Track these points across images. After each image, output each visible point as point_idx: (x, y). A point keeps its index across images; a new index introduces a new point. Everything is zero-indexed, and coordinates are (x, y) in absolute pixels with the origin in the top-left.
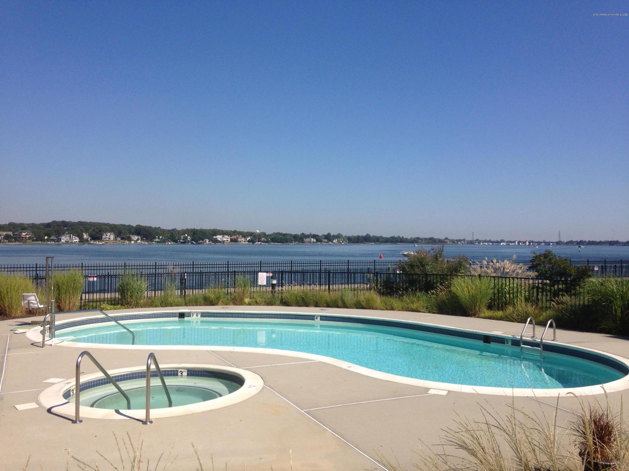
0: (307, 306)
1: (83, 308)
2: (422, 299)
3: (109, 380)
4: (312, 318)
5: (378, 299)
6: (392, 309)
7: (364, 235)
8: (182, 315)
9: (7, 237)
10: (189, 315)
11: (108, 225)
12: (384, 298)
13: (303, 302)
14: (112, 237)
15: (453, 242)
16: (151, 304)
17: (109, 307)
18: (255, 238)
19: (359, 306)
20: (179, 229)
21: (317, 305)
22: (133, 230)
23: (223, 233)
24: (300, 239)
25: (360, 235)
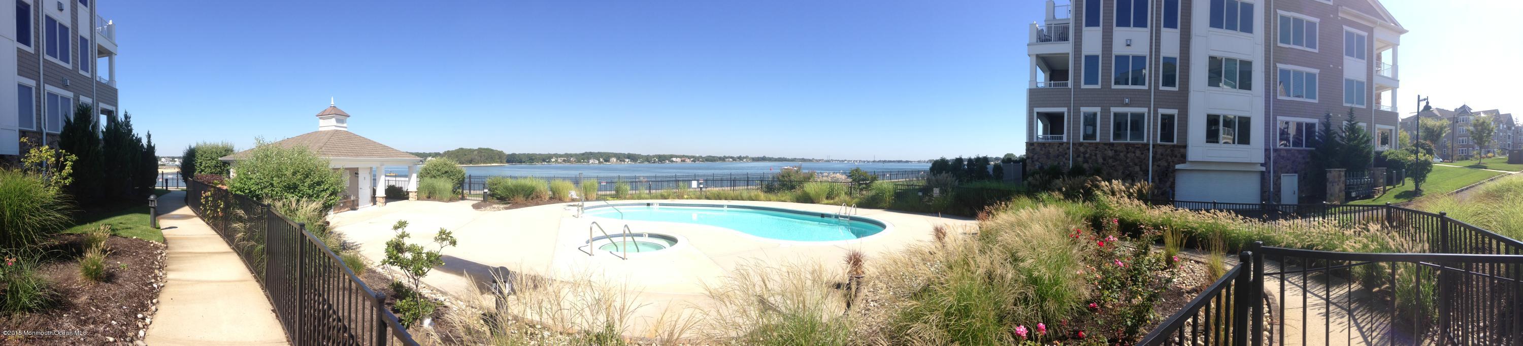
0: (720, 199)
1: (598, 199)
2: (788, 194)
3: (607, 237)
4: (722, 206)
5: (762, 195)
6: (770, 200)
7: (762, 156)
8: (648, 205)
9: (564, 161)
10: (652, 204)
11: (613, 153)
12: (766, 194)
13: (718, 197)
14: (615, 160)
15: (817, 161)
16: (632, 198)
17: (610, 199)
18: (695, 159)
19: (751, 199)
20: (651, 154)
21: (726, 199)
22: (626, 156)
23: (677, 157)
24: (723, 159)
25: (760, 156)
